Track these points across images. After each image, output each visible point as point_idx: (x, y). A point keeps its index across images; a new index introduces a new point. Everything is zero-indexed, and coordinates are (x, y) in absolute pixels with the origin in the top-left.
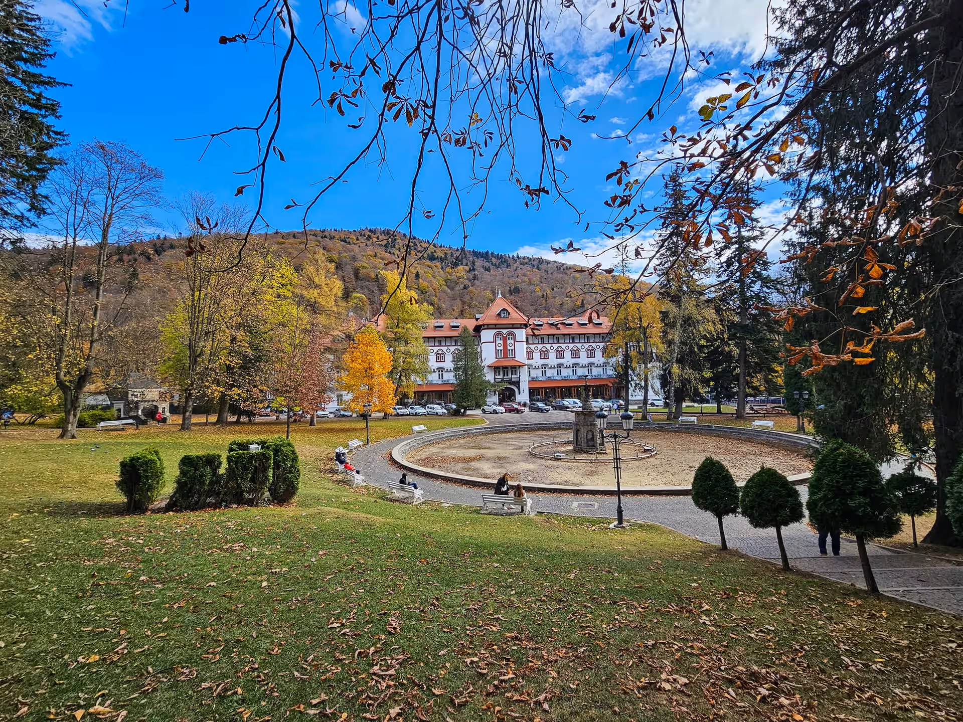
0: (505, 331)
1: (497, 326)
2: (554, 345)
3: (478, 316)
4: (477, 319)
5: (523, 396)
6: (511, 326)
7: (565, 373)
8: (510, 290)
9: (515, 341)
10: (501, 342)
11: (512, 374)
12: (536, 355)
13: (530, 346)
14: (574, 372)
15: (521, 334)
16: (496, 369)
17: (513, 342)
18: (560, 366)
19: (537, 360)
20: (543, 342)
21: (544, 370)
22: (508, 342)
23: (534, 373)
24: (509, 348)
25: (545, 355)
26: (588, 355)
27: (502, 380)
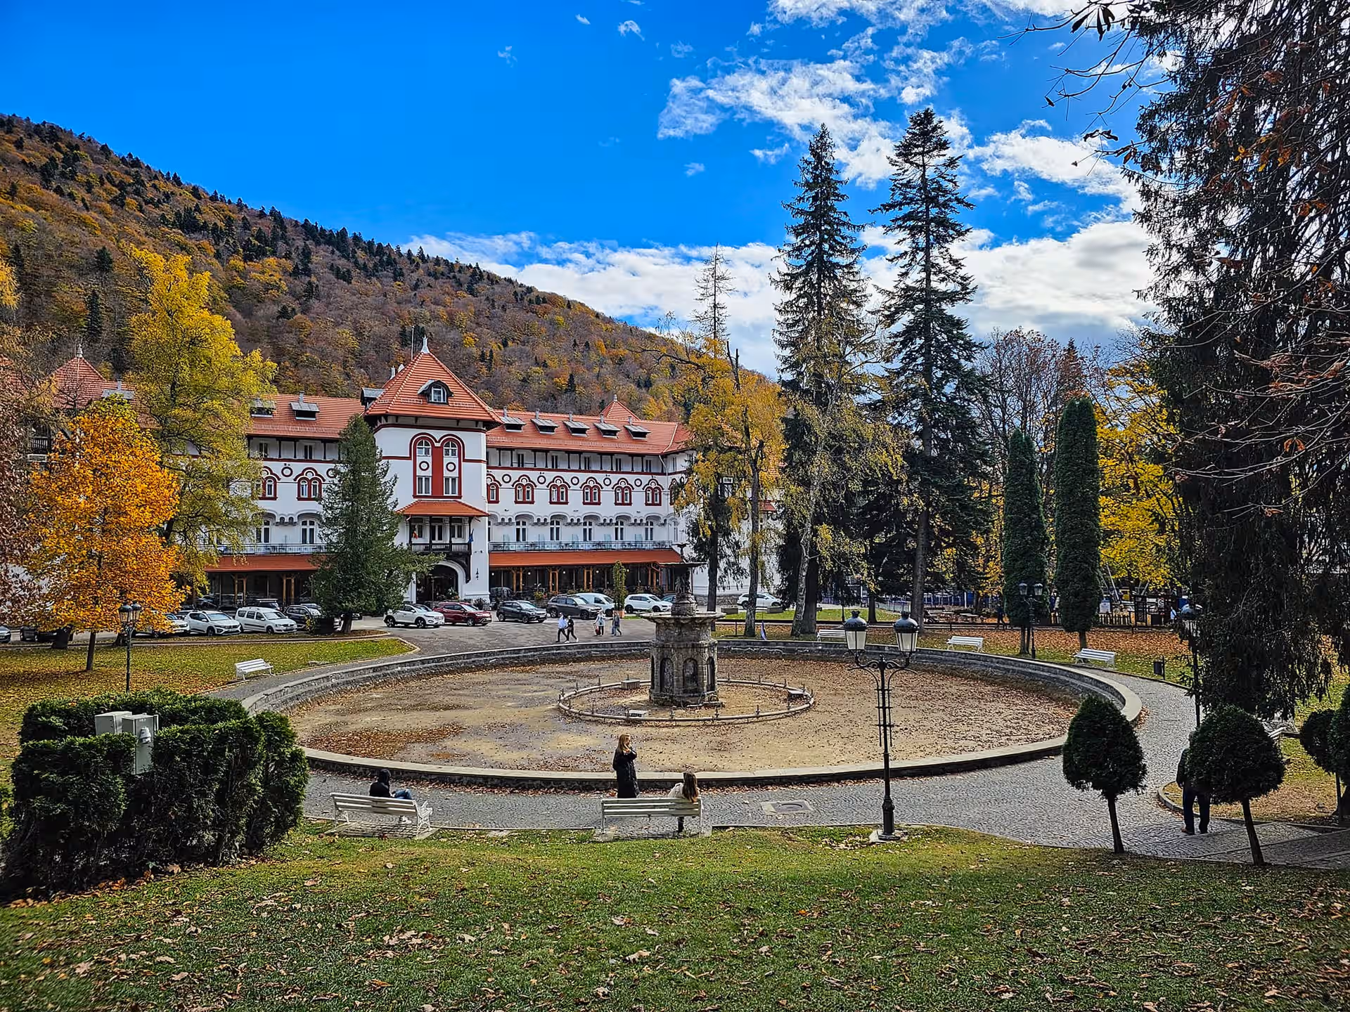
0: (438, 434)
1: (420, 422)
2: (546, 474)
3: (368, 393)
4: (365, 401)
5: (474, 588)
6: (454, 424)
7: (569, 535)
8: (403, 334)
9: (462, 458)
10: (429, 459)
11: (452, 535)
12: (507, 494)
13: (494, 472)
14: (587, 535)
15: (476, 444)
16: (415, 522)
17: (456, 461)
18: (557, 519)
19: (507, 506)
20: (521, 466)
21: (521, 527)
22: (446, 460)
23: (505, 535)
24: (446, 474)
25: (525, 494)
26: (617, 499)
27: (428, 548)
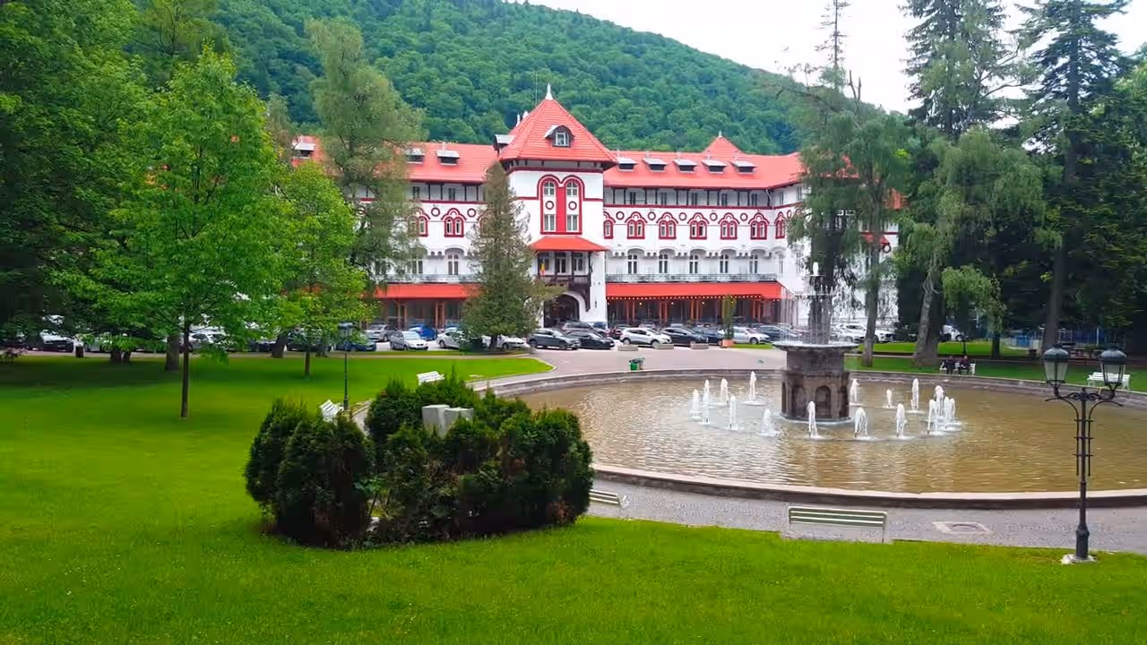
0: (561, 176)
1: (547, 164)
2: (656, 210)
3: (501, 139)
4: (498, 147)
5: (595, 313)
6: (575, 165)
7: (677, 269)
9: (583, 198)
10: (553, 198)
11: (574, 269)
12: (620, 230)
13: (609, 210)
14: (694, 268)
15: (594, 184)
16: (542, 256)
17: (576, 200)
18: (665, 254)
19: (621, 242)
20: (633, 204)
21: (633, 261)
22: (569, 199)
23: (620, 269)
24: (569, 212)
25: (636, 231)
26: (722, 233)
27: (554, 279)
